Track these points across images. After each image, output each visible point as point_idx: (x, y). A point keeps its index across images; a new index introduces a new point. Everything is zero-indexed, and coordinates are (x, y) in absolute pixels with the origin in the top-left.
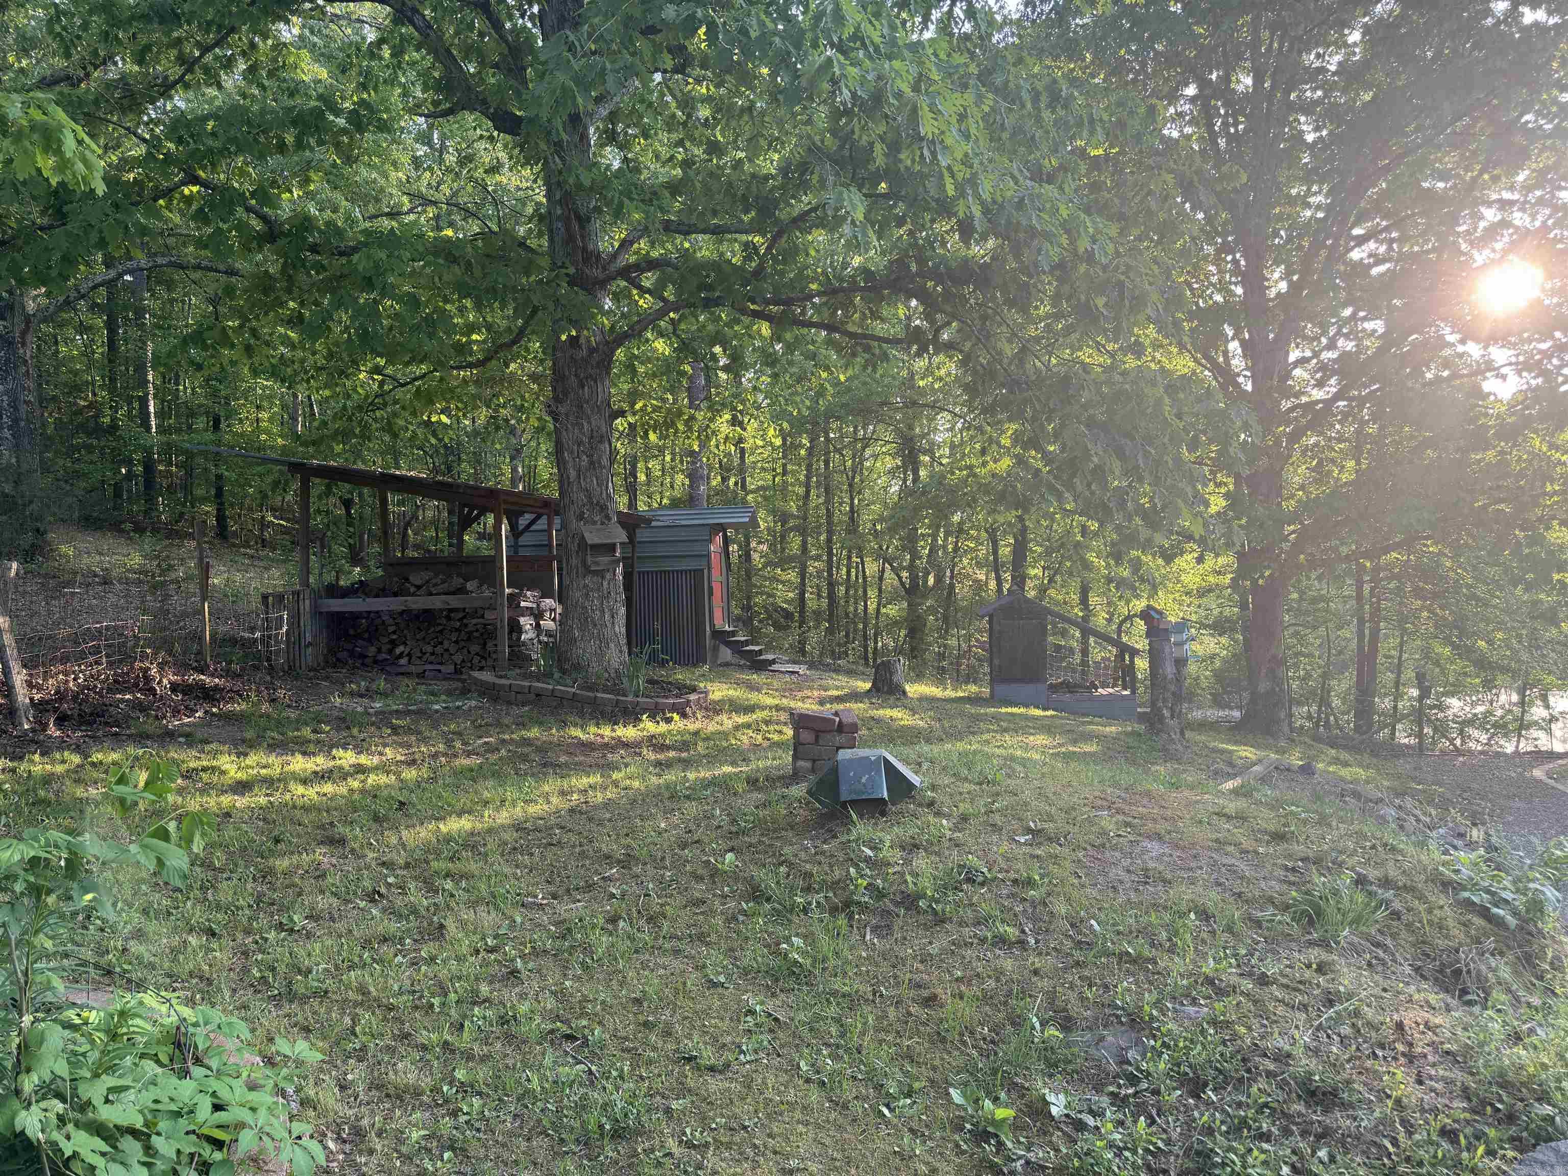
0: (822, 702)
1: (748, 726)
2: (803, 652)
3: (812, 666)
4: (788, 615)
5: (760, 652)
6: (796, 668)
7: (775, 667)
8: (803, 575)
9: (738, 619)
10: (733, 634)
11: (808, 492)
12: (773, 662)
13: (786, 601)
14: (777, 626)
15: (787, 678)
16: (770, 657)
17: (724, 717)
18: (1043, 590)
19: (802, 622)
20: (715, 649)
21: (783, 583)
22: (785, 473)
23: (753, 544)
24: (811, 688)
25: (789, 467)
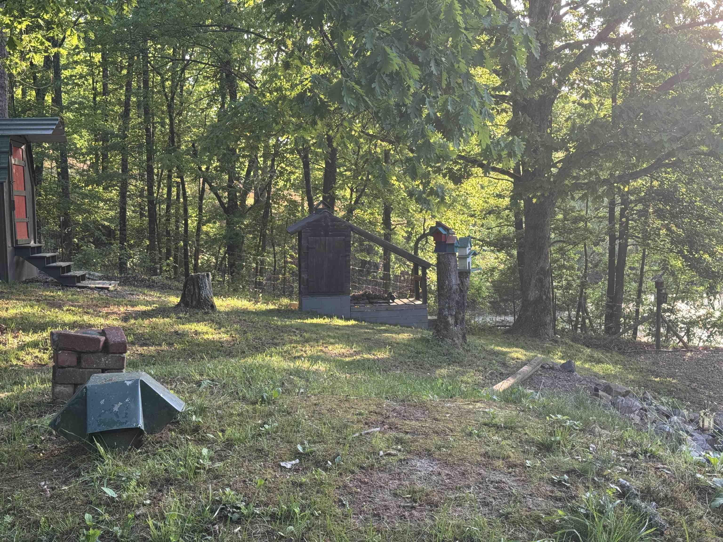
0: (126, 319)
3: (124, 282)
4: (109, 232)
5: (68, 268)
6: (105, 284)
7: (83, 283)
8: (123, 194)
9: (53, 235)
10: (39, 249)
12: (83, 278)
15: (96, 294)
16: (78, 273)
18: (350, 210)
20: (19, 265)
23: (71, 161)
24: (119, 304)
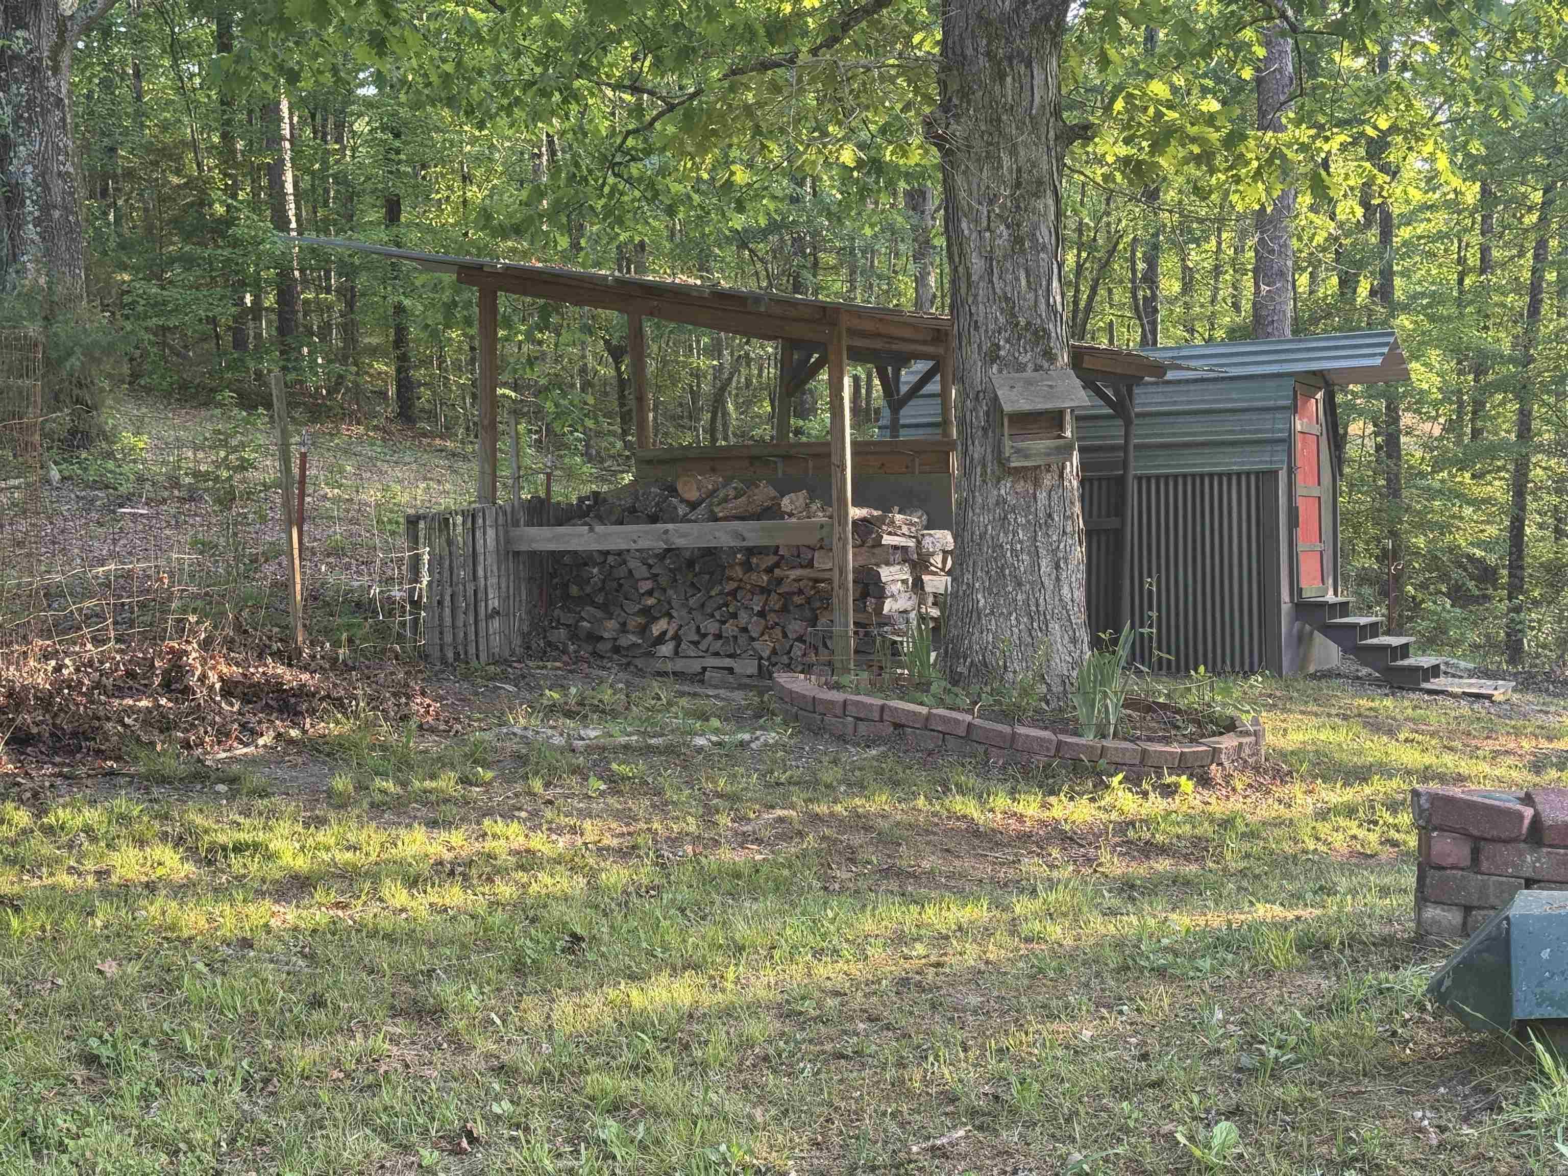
0: (1537, 767)
1: (1350, 811)
2: (1514, 650)
3: (1526, 683)
4: (1487, 574)
5: (1404, 651)
6: (1484, 686)
7: (1435, 683)
8: (1519, 488)
9: (1364, 578)
10: (1343, 608)
11: (1534, 308)
12: (1435, 671)
13: (1479, 544)
14: (1458, 595)
15: (1464, 708)
16: (1426, 661)
17: (1297, 789)
19: (1515, 587)
20: (1302, 641)
21: (1476, 503)
22: (1486, 265)
23: (1407, 419)
24: (1518, 733)
25: (1496, 254)
